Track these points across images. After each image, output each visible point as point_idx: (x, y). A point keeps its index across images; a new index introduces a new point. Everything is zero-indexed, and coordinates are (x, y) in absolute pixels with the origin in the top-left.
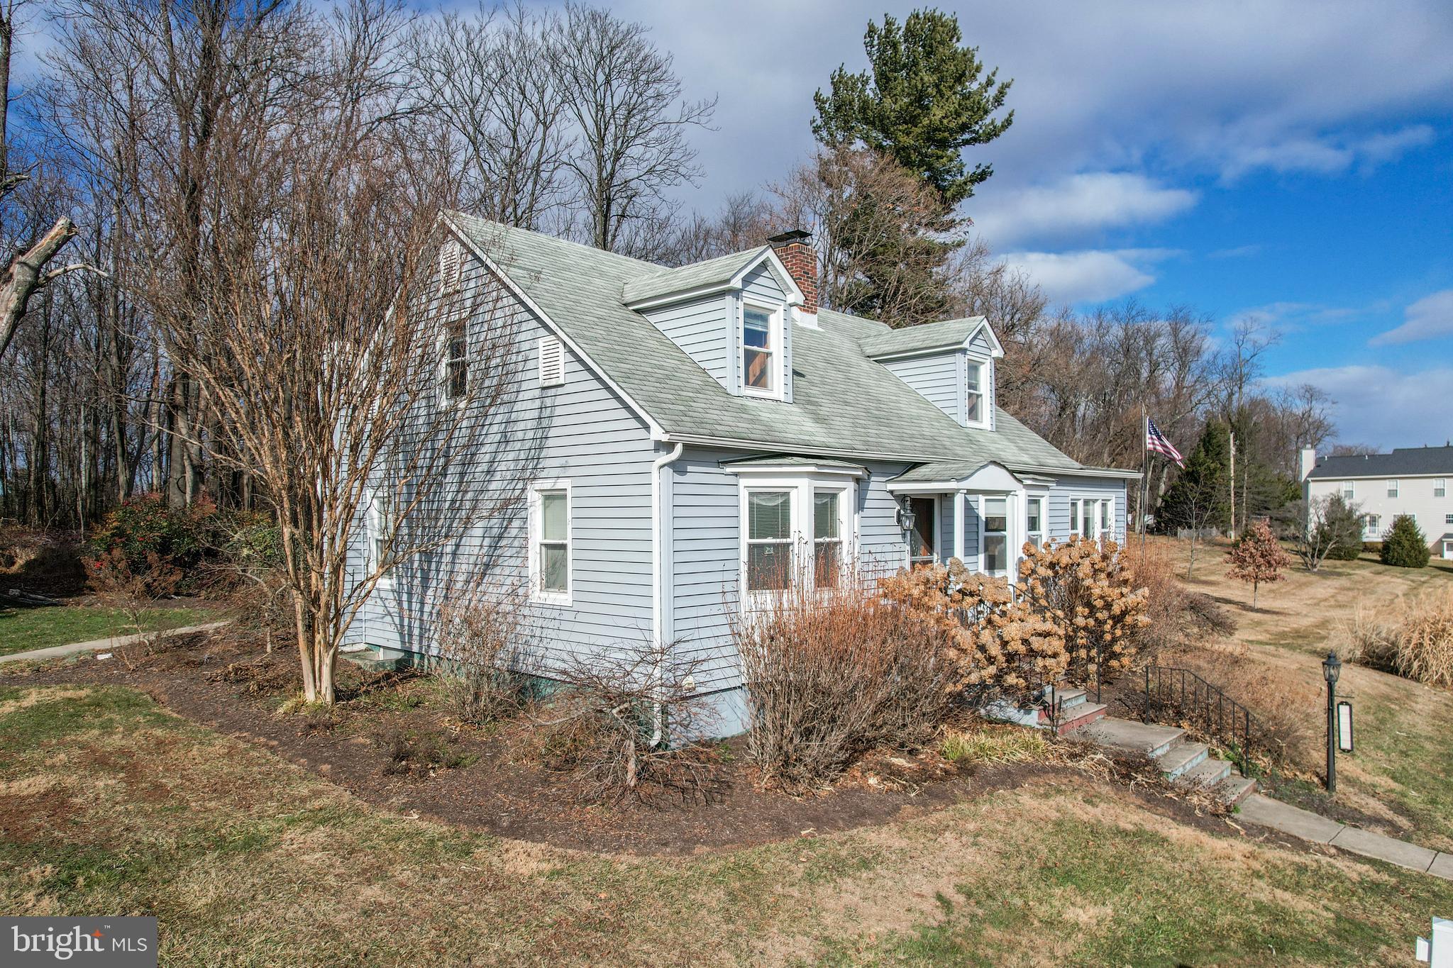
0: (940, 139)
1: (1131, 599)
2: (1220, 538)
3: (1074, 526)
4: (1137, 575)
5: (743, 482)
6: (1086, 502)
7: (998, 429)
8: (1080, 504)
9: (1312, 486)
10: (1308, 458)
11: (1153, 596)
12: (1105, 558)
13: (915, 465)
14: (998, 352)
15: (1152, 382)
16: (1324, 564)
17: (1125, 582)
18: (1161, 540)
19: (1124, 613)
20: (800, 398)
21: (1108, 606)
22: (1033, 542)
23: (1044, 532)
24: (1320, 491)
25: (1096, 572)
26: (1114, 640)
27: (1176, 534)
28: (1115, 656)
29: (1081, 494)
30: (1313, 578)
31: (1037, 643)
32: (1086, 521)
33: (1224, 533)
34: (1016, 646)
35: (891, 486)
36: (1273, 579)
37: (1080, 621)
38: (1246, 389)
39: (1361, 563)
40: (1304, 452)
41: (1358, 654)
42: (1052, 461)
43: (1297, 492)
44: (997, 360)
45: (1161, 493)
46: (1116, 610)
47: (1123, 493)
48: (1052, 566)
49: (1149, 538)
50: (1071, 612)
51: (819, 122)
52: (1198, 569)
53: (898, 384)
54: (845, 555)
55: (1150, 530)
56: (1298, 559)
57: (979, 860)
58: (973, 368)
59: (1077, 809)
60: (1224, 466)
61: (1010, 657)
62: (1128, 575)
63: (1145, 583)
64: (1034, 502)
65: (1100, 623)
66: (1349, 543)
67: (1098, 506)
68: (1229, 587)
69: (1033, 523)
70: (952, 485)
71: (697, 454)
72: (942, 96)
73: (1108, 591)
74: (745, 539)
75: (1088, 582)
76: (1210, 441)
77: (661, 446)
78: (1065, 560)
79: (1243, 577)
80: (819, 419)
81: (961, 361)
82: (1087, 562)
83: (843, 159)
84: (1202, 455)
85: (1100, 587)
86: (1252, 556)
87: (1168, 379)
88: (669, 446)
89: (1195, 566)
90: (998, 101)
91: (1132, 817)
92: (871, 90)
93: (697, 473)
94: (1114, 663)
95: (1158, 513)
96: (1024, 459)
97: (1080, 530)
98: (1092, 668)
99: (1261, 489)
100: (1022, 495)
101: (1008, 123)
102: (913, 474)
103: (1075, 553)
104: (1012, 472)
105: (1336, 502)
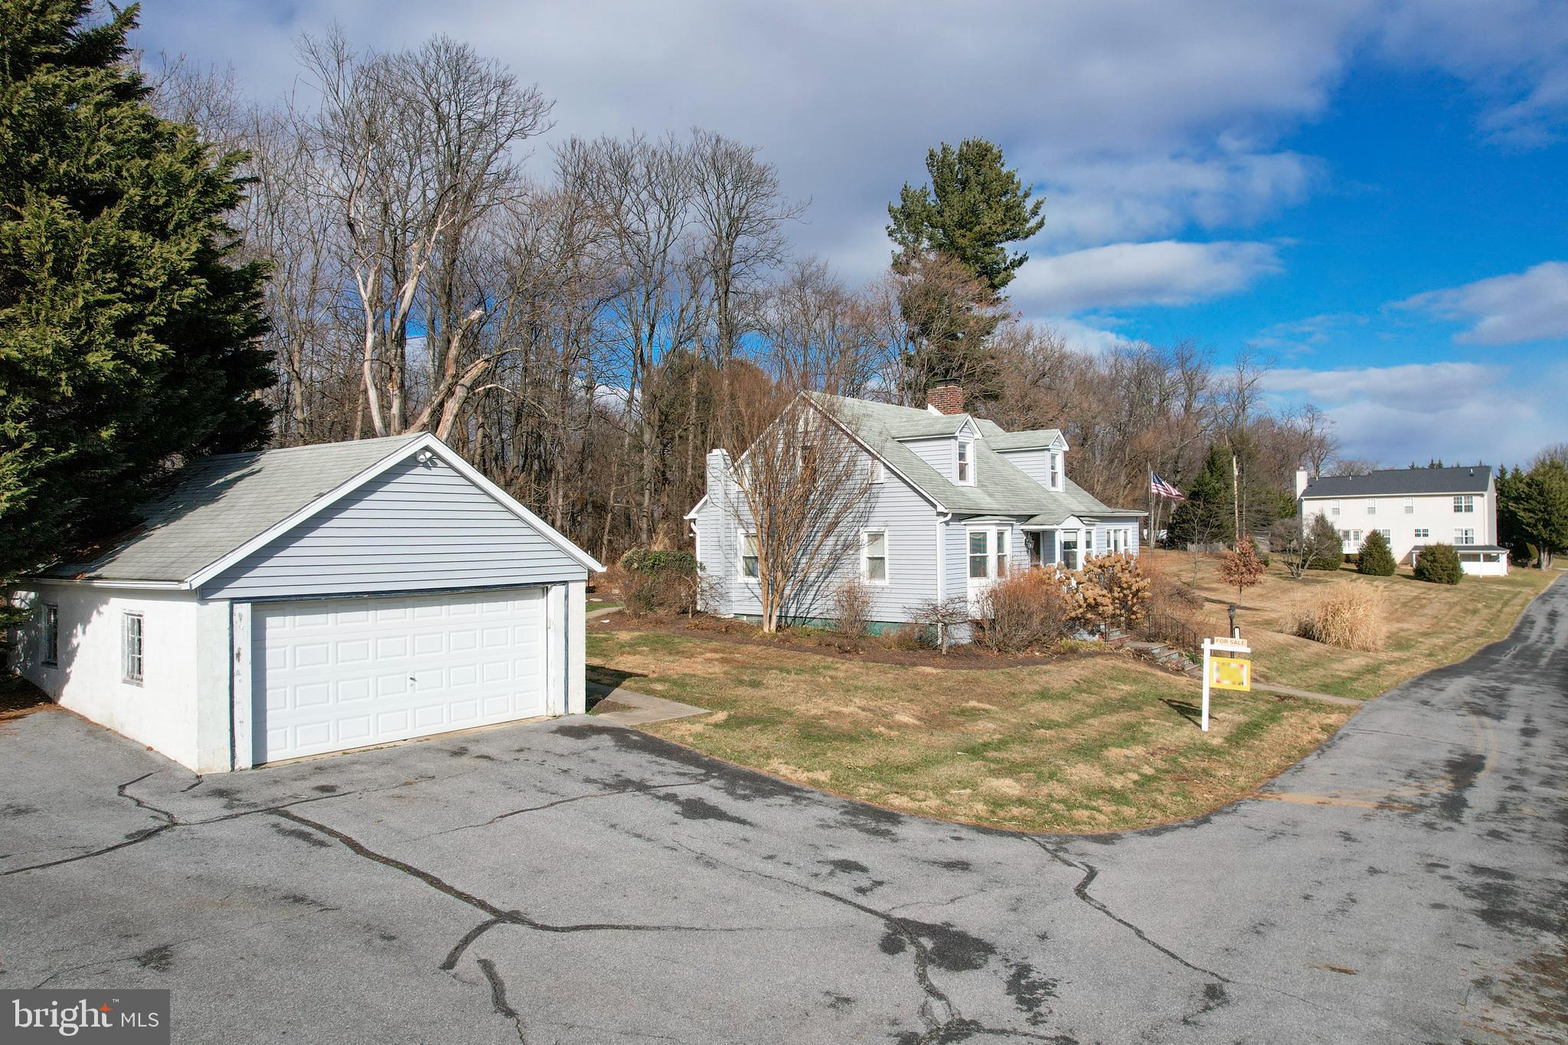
0: (987, 241)
1: (1142, 584)
2: (1227, 551)
3: (1109, 546)
4: (1144, 571)
5: (968, 528)
6: (1115, 531)
7: (1067, 491)
8: (1112, 533)
9: (1305, 503)
10: (1302, 480)
11: (1153, 584)
12: (1127, 563)
13: (1032, 516)
14: (1066, 448)
15: (1163, 411)
16: (1305, 573)
17: (1138, 575)
18: (1173, 554)
19: (1138, 591)
20: (981, 485)
21: (1130, 588)
22: (1088, 555)
23: (1094, 550)
24: (1311, 509)
25: (1123, 570)
26: (1133, 605)
27: (1186, 549)
28: (1134, 613)
29: (1111, 526)
30: (1296, 585)
31: (1099, 600)
32: (1115, 542)
33: (1230, 547)
34: (1091, 600)
35: (1023, 527)
36: (1252, 583)
37: (1116, 594)
38: (1249, 411)
39: (1341, 572)
40: (1298, 473)
41: (1295, 629)
42: (1096, 509)
43: (1293, 509)
44: (1065, 453)
45: (1172, 512)
46: (1134, 589)
47: (1136, 525)
48: (1100, 567)
49: (1162, 552)
50: (1111, 591)
51: (893, 227)
52: (1202, 579)
53: (1013, 467)
54: (1008, 561)
55: (1162, 544)
56: (1286, 568)
57: (1086, 673)
58: (1053, 457)
59: (1119, 663)
60: (1228, 487)
61: (1089, 605)
62: (1139, 571)
63: (1148, 576)
64: (1089, 533)
65: (1126, 596)
66: (1328, 555)
67: (1122, 533)
68: (1226, 592)
69: (1088, 544)
70: (1055, 527)
71: (959, 517)
72: (991, 208)
73: (1129, 579)
74: (969, 555)
75: (1119, 575)
76: (1213, 463)
77: (939, 514)
78: (1107, 564)
79: (1231, 582)
80: (991, 495)
81: (1047, 454)
82: (1119, 564)
83: (916, 254)
84: (1208, 475)
85: (1125, 577)
86: (1236, 565)
87: (1176, 406)
88: (946, 515)
89: (1199, 575)
90: (1034, 213)
91: (1142, 668)
92: (932, 199)
93: (954, 525)
94: (1133, 617)
95: (1171, 528)
96: (1081, 509)
97: (1112, 548)
98: (1123, 619)
99: (1262, 508)
100: (1084, 528)
101: (1041, 224)
102: (1032, 520)
103: (1112, 560)
104: (1078, 517)
105: (1321, 520)
